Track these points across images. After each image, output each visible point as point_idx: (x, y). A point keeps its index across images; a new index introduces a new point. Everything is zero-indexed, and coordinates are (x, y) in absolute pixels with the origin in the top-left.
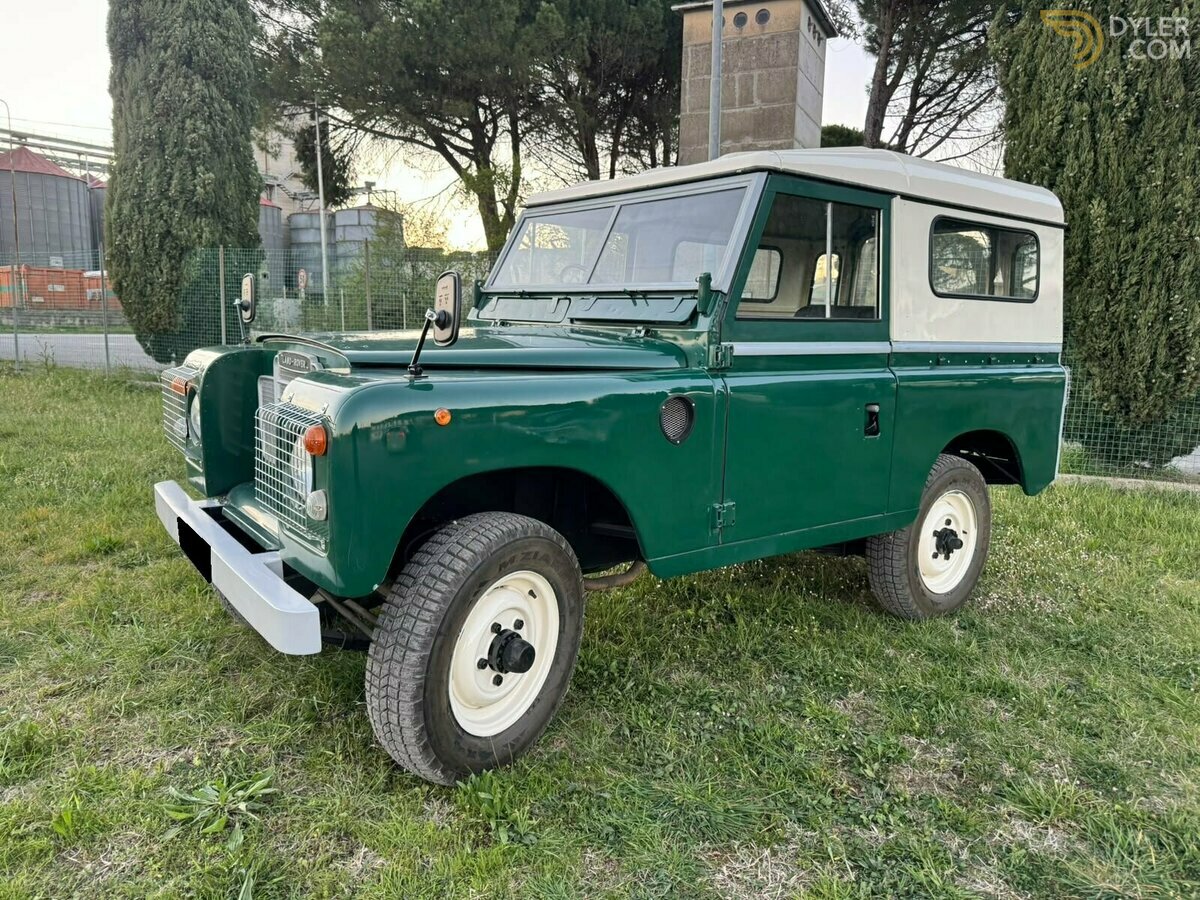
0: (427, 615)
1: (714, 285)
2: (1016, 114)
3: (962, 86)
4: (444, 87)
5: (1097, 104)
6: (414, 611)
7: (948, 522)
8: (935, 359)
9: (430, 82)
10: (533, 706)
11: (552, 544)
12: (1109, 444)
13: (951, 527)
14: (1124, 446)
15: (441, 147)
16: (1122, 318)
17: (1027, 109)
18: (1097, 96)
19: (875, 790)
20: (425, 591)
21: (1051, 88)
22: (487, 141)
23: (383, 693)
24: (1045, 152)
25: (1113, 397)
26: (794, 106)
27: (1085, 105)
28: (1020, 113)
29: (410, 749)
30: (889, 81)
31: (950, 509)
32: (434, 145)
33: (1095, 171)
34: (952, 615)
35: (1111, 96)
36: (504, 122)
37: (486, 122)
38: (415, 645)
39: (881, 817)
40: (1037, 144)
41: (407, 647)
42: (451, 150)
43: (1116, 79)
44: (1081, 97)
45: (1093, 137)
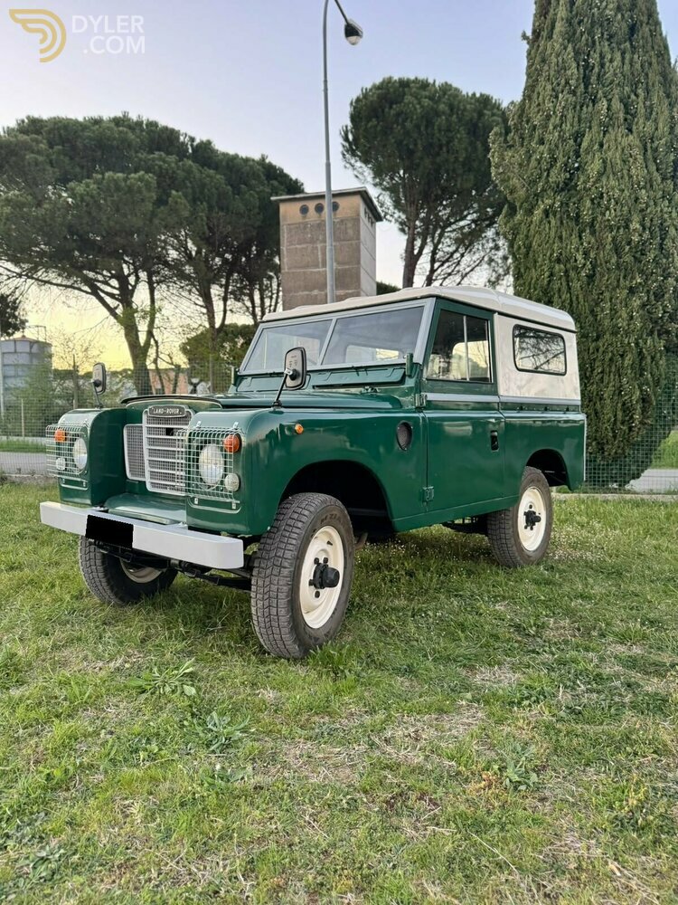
0: (291, 547)
1: (415, 360)
2: (519, 271)
3: (462, 255)
4: (99, 250)
5: (568, 266)
6: (283, 546)
7: (531, 507)
8: (521, 407)
9: (86, 245)
10: (334, 613)
11: (342, 511)
12: (595, 473)
13: (533, 509)
14: (603, 474)
15: (95, 292)
16: (595, 393)
17: (527, 268)
18: (568, 260)
19: (539, 640)
20: (287, 534)
21: (541, 256)
22: (130, 288)
23: (266, 597)
24: (541, 294)
25: (594, 443)
26: (359, 268)
27: (562, 266)
28: (522, 270)
29: (283, 630)
30: (416, 252)
31: (531, 499)
32: (90, 291)
33: (571, 306)
34: (538, 564)
35: (576, 261)
36: (143, 275)
37: (129, 275)
38: (286, 564)
39: (547, 649)
40: (535, 289)
41: (281, 566)
42: (102, 295)
43: (578, 251)
44: (558, 261)
45: (568, 285)
